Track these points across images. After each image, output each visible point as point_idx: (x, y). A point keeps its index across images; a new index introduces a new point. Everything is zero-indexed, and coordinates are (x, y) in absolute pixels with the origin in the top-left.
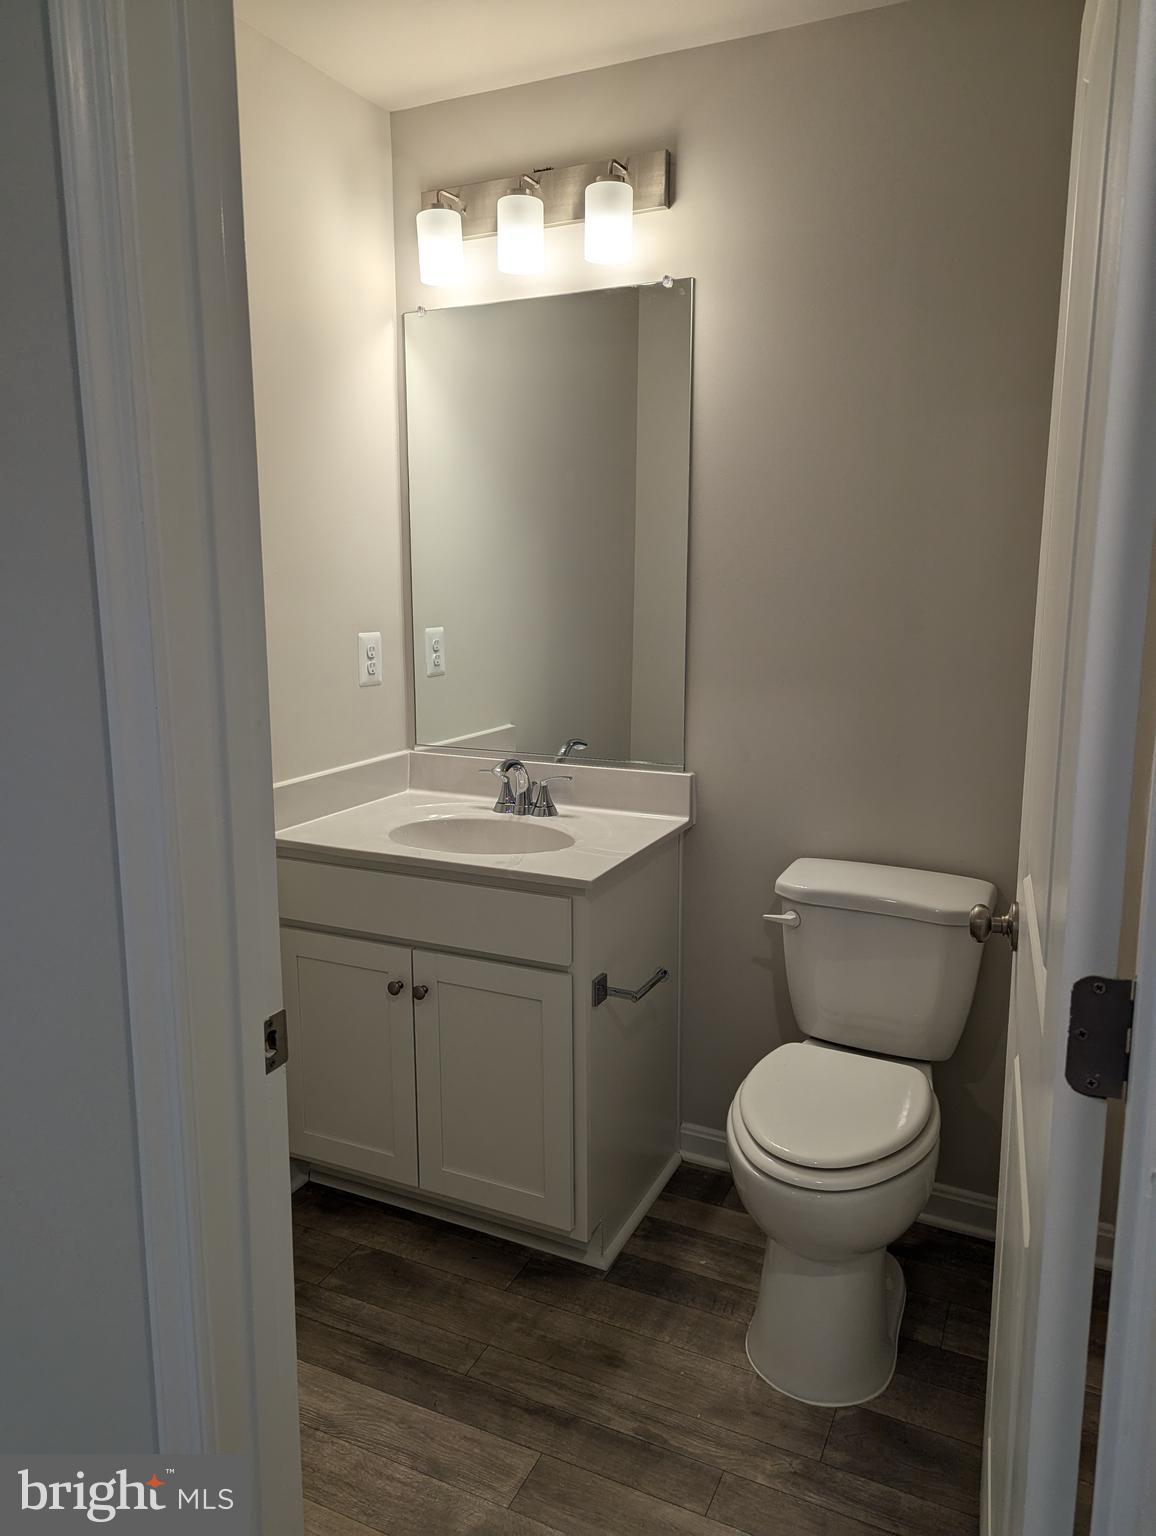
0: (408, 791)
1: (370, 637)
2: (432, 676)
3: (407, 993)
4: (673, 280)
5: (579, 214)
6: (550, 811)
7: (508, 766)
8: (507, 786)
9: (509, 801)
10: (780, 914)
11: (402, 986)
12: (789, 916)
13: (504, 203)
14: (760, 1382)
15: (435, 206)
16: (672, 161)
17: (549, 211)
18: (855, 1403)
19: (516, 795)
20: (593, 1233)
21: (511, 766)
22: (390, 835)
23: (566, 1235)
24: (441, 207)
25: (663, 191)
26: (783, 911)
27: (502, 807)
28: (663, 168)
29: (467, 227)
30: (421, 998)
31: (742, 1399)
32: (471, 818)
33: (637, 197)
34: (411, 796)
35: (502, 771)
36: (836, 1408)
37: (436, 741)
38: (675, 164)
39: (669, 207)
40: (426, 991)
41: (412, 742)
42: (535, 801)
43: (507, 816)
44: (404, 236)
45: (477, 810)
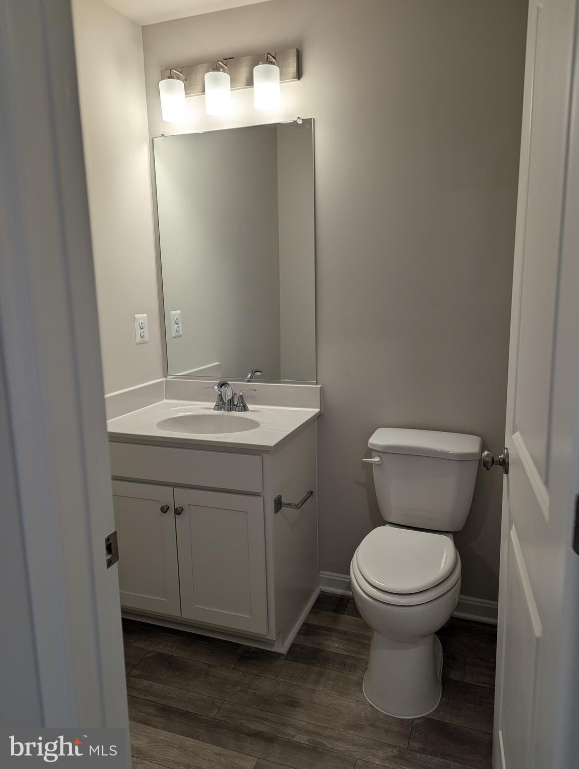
0: (165, 401)
1: (141, 317)
2: (175, 337)
3: (171, 512)
4: (302, 119)
5: (250, 82)
6: (245, 409)
7: (222, 385)
8: (220, 395)
9: (222, 404)
10: (372, 458)
11: (168, 508)
12: (377, 459)
13: (209, 76)
14: (372, 708)
15: (169, 78)
16: (300, 55)
17: (233, 81)
18: (422, 715)
19: (226, 401)
20: (278, 634)
21: (223, 385)
22: (157, 426)
23: (264, 637)
24: (173, 78)
25: (295, 71)
26: (373, 457)
27: (218, 407)
28: (295, 58)
29: (188, 90)
30: (179, 514)
31: (363, 718)
32: (201, 414)
33: (281, 74)
34: (166, 403)
35: (218, 388)
36: (413, 719)
37: (179, 373)
38: (301, 56)
39: (299, 80)
40: (182, 510)
41: (166, 373)
42: (237, 404)
43: (221, 412)
44: (152, 94)
45: (204, 410)
